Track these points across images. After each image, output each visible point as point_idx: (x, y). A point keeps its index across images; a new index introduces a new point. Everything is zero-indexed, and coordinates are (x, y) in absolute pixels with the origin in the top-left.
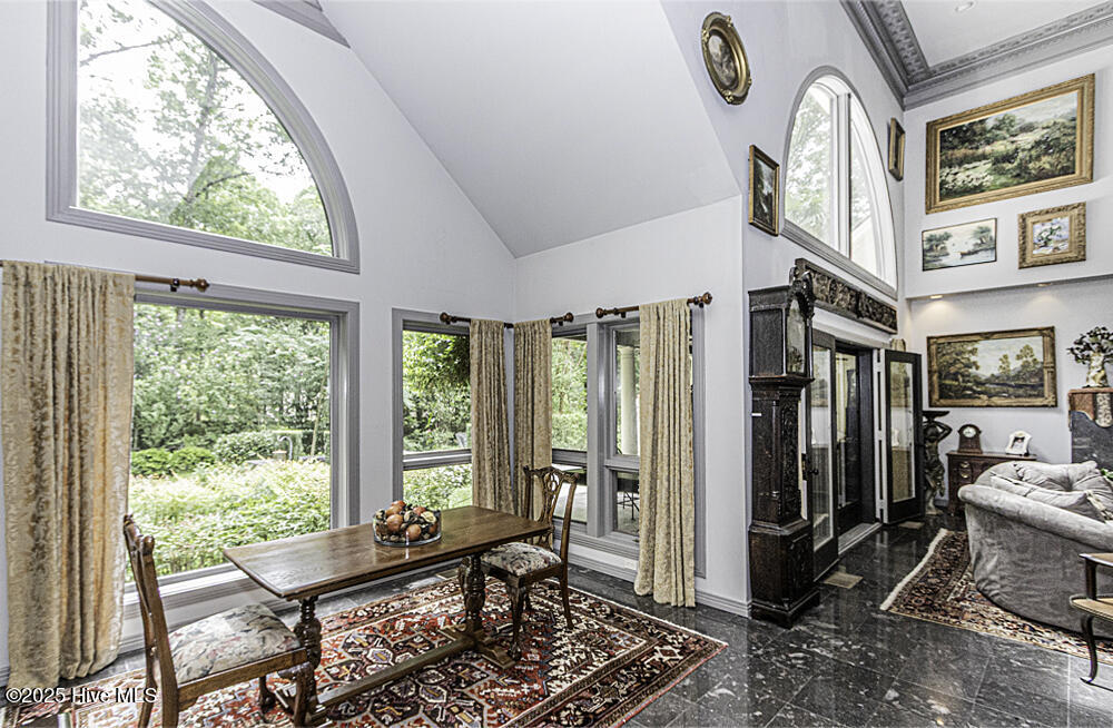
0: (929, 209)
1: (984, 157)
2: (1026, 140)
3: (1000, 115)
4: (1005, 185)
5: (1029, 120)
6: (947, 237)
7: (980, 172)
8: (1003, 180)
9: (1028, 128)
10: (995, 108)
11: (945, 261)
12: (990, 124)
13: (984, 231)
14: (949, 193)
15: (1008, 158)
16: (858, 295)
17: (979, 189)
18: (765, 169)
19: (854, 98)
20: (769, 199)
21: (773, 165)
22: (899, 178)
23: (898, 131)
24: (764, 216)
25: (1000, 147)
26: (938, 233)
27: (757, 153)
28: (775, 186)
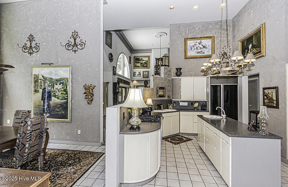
0: (134, 68)
1: (139, 63)
2: (144, 62)
3: (141, 58)
4: (142, 67)
5: (144, 59)
6: (136, 72)
7: (139, 65)
8: (141, 66)
9: (144, 60)
10: (141, 57)
11: (136, 76)
12: (140, 59)
13: (139, 72)
14: (136, 67)
15: (142, 63)
16: (125, 81)
17: (139, 67)
18: (115, 68)
19: (125, 55)
20: (115, 71)
21: (115, 67)
22: (130, 64)
23: (130, 58)
24: (114, 73)
25: (141, 62)
26: (135, 72)
27: (114, 67)
28: (116, 70)
